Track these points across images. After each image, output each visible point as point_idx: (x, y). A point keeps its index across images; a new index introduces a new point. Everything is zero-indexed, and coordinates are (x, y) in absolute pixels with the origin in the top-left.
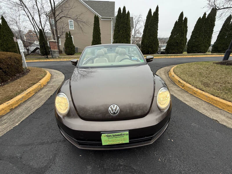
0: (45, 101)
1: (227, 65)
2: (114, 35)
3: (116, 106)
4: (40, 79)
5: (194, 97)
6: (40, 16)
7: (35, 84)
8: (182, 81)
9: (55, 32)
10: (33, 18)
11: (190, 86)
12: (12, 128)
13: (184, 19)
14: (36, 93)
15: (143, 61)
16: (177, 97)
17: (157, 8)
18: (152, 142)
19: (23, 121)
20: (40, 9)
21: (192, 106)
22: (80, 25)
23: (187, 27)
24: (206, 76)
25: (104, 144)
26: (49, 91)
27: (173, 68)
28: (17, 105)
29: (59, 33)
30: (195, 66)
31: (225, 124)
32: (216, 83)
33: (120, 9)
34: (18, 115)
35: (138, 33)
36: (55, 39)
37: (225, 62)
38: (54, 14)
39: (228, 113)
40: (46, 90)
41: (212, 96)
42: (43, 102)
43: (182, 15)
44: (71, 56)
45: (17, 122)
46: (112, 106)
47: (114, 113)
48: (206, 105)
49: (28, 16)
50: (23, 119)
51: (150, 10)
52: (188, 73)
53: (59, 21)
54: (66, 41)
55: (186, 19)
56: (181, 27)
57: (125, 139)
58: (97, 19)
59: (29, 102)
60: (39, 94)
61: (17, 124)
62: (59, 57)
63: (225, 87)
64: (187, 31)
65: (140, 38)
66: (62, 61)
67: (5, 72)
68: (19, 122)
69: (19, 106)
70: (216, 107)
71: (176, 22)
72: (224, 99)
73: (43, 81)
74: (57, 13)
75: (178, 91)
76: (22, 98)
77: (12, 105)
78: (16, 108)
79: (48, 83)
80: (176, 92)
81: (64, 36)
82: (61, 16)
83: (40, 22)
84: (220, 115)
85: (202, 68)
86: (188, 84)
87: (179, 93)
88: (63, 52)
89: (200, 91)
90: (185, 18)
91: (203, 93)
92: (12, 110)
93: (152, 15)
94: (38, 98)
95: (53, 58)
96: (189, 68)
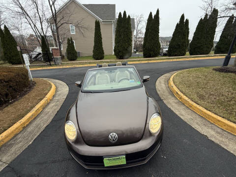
0: (53, 118)
1: (225, 72)
2: (116, 39)
3: (115, 134)
4: (46, 94)
5: (189, 110)
6: (41, 23)
7: (42, 99)
8: (179, 93)
9: (57, 38)
10: (35, 26)
11: (186, 98)
12: (27, 147)
13: (185, 21)
14: (44, 108)
15: (140, 83)
16: (173, 110)
17: (158, 11)
18: (146, 162)
19: (35, 139)
20: (41, 17)
21: (186, 121)
22: (82, 30)
23: (188, 29)
24: (203, 86)
25: (106, 165)
26: (55, 105)
27: (173, 76)
28: (28, 123)
29: (60, 39)
30: (194, 74)
31: (213, 139)
32: (211, 95)
33: (120, 14)
34: (30, 133)
35: (140, 33)
36: (57, 46)
37: (224, 69)
38: (55, 21)
39: (219, 127)
40: (53, 105)
41: (205, 111)
42: (51, 118)
43: (183, 17)
44: (74, 62)
45: (30, 141)
46: (111, 134)
47: (113, 140)
48: (199, 119)
49: (30, 24)
50: (35, 137)
51: (151, 13)
52: (186, 82)
53: (60, 27)
54: (68, 47)
55: (187, 21)
56: (183, 29)
57: (123, 161)
58: (97, 24)
59: (38, 119)
60: (47, 110)
61: (31, 143)
62: (62, 64)
63: (218, 100)
64: (188, 33)
65: (142, 38)
66: (65, 68)
67: (14, 90)
68: (32, 141)
69: (30, 123)
70: (208, 121)
71: (177, 25)
72: (215, 114)
73: (49, 95)
74: (58, 19)
75: (176, 103)
76: (32, 115)
77: (24, 123)
78: (27, 125)
79: (54, 96)
80: (174, 104)
81: (66, 41)
82: (62, 22)
83: (42, 28)
84: (210, 130)
85: (200, 76)
86: (185, 96)
87: (176, 106)
88: (66, 57)
89: (195, 104)
90: (187, 19)
91: (198, 106)
92: (24, 128)
93: (153, 18)
94: (46, 114)
95: (56, 65)
96: (188, 76)
